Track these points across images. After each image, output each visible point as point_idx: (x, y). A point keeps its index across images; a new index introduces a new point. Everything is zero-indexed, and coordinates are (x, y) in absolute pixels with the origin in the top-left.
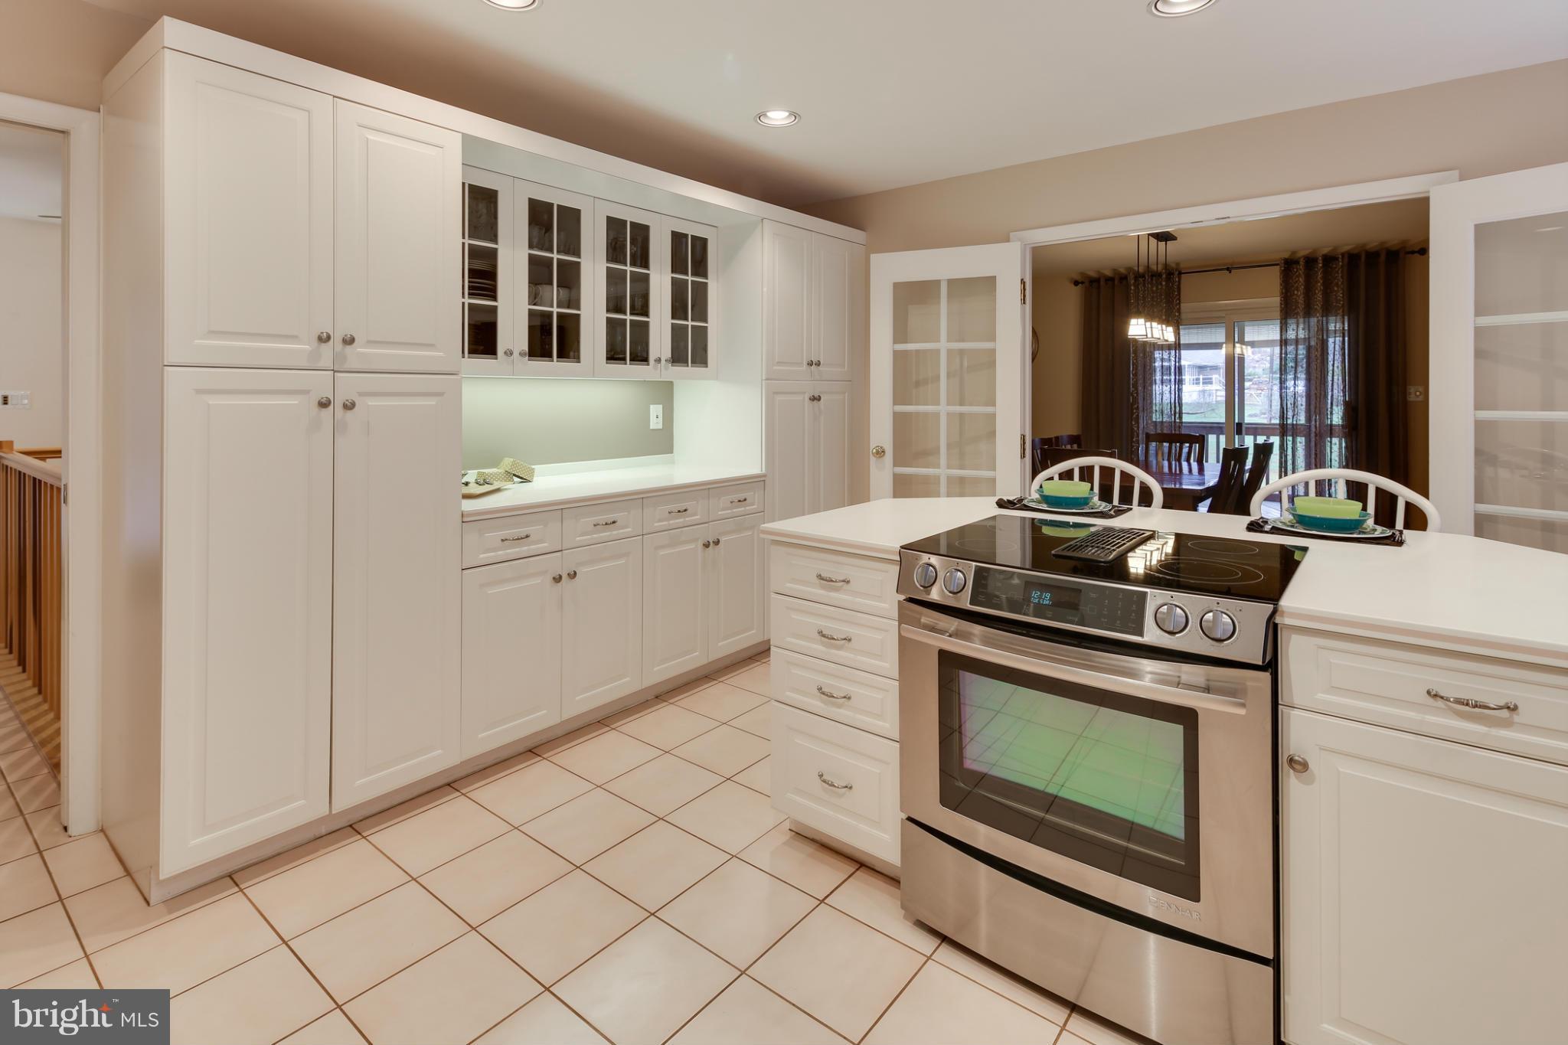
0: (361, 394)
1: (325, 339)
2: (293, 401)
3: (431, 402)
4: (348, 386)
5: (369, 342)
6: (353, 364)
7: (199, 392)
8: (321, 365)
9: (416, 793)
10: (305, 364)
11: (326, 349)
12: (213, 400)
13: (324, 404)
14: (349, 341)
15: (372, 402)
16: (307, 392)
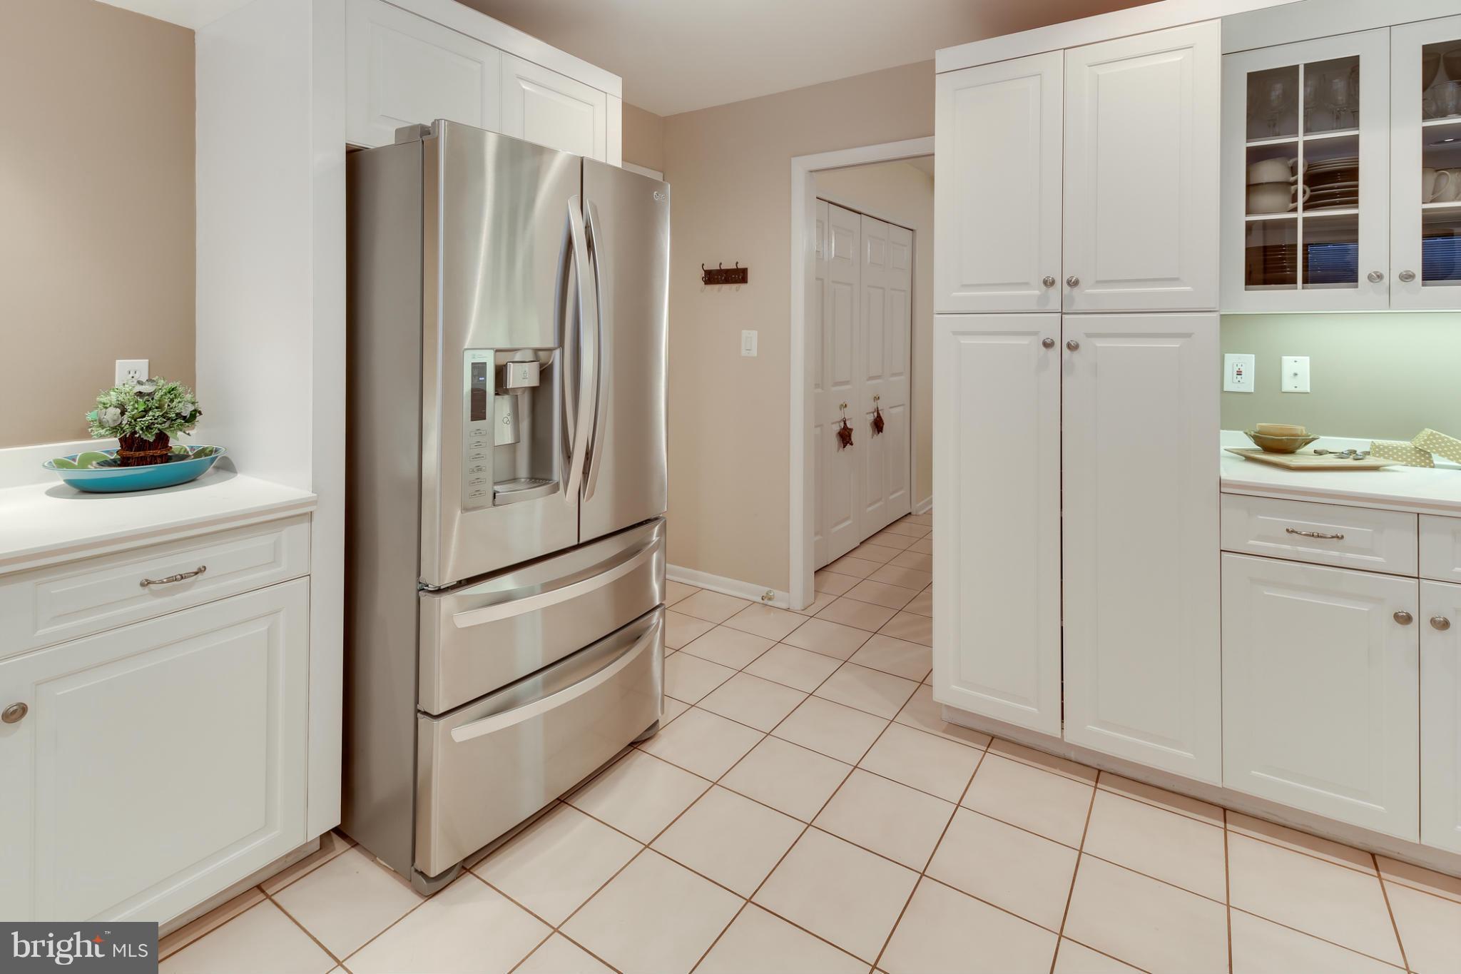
0: (1089, 335)
1: (1049, 283)
2: (1024, 341)
3: (1174, 344)
4: (1075, 328)
5: (1098, 282)
6: (1080, 305)
7: (955, 333)
8: (1049, 308)
9: (1176, 789)
10: (1035, 308)
11: (1054, 293)
12: (965, 341)
13: (1048, 345)
14: (1073, 283)
15: (1100, 343)
16: (1036, 333)
